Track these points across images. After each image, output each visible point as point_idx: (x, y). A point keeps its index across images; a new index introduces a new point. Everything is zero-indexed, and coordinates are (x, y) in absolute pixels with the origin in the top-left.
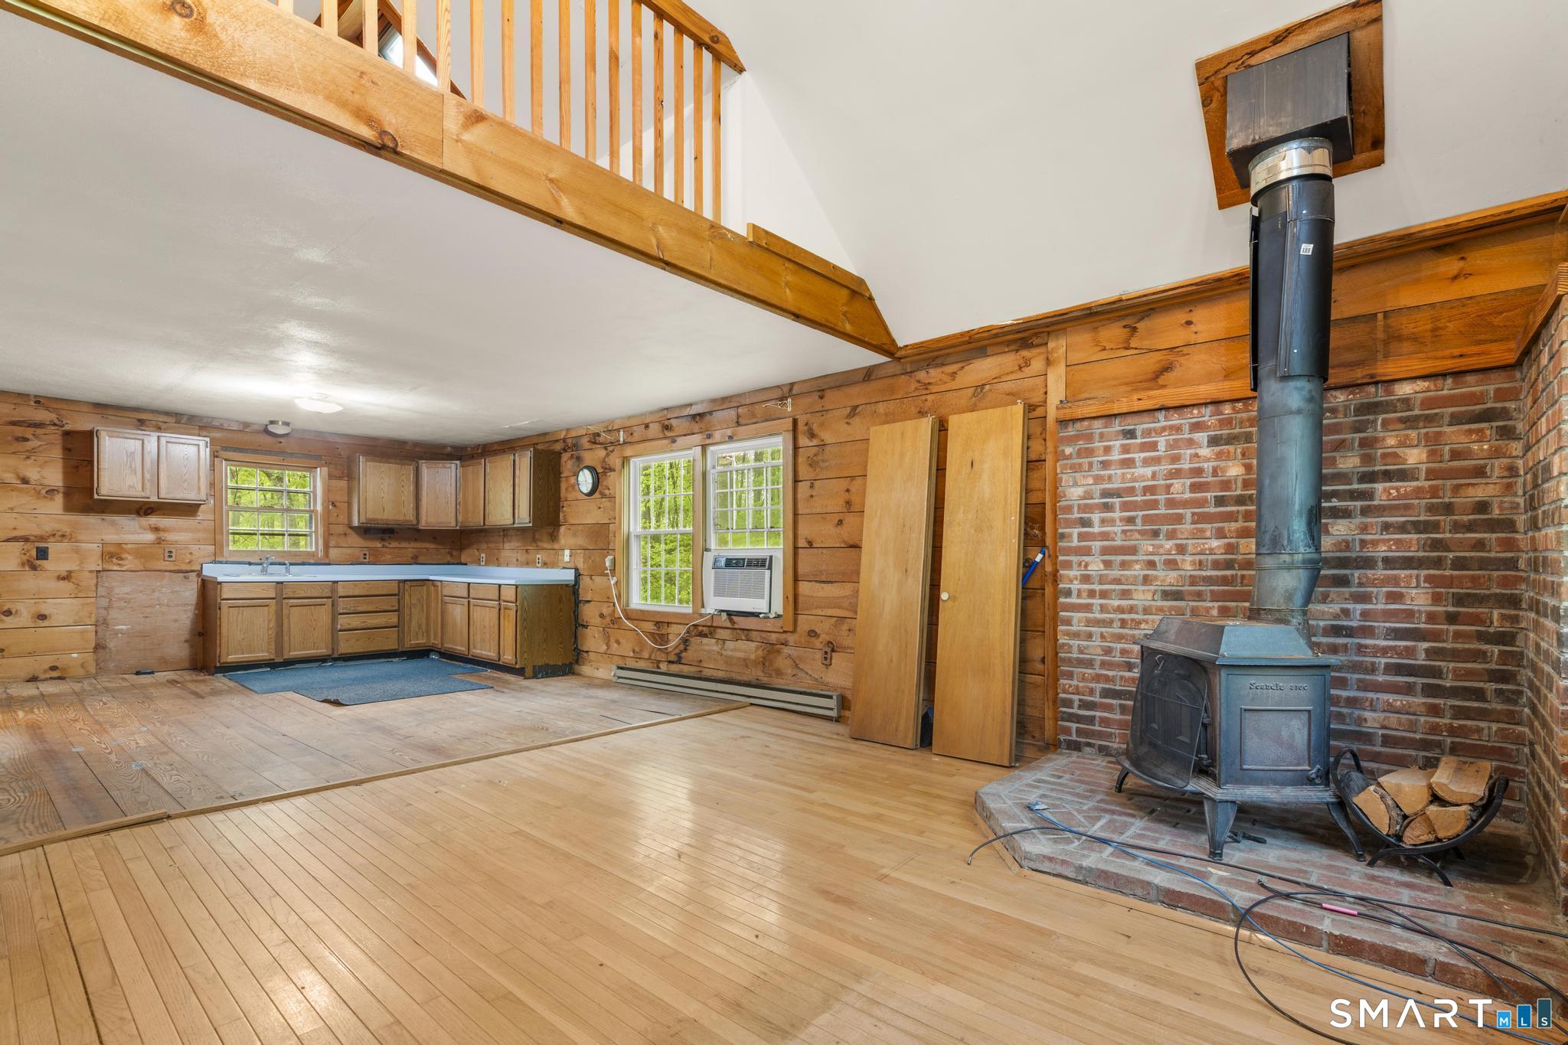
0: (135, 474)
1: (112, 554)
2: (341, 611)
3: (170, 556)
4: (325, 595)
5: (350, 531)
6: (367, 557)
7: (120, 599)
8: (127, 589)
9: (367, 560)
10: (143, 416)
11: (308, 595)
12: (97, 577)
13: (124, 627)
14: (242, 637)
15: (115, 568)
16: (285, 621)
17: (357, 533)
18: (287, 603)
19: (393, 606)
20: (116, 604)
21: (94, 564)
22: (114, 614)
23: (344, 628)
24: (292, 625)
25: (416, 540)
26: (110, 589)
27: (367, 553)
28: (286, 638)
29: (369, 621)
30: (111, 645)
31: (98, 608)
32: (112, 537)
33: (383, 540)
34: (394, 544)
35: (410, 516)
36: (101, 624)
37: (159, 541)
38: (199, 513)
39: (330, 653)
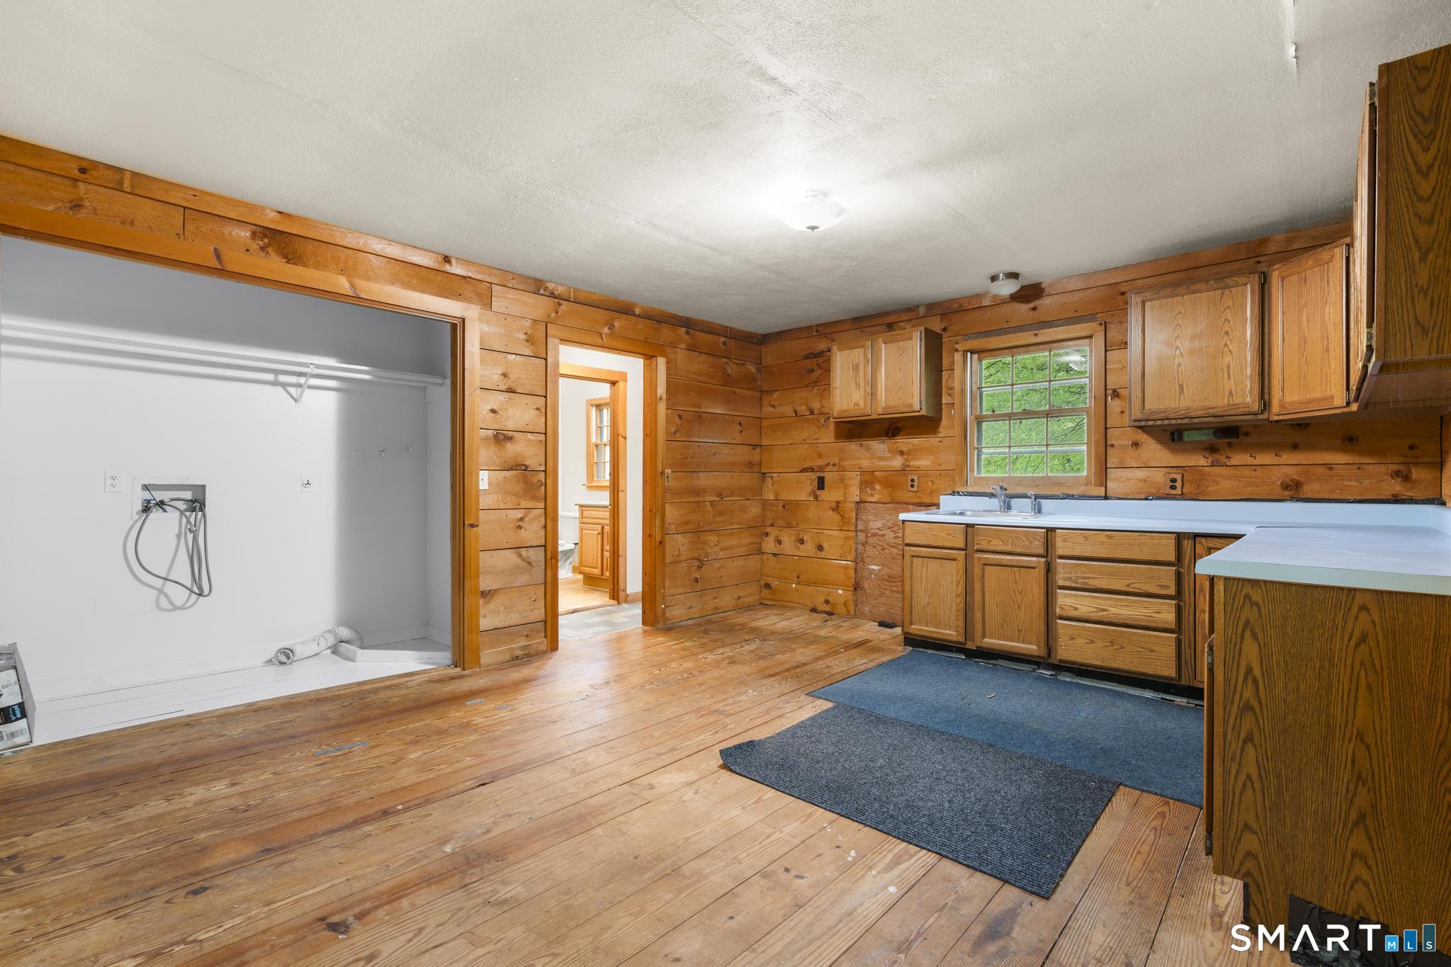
0: (859, 388)
1: (868, 481)
2: (1061, 583)
3: (912, 486)
4: (1033, 552)
5: (1142, 437)
6: (1178, 484)
7: (874, 535)
8: (878, 524)
9: (1178, 491)
10: (889, 320)
11: (1008, 548)
12: (857, 509)
13: (875, 567)
14: (927, 601)
15: (870, 499)
16: (977, 587)
17: (1160, 441)
18: (980, 559)
19: (1162, 587)
20: (871, 541)
21: (855, 494)
22: (870, 551)
23: (1064, 614)
24: (987, 598)
25: (1295, 447)
26: (866, 522)
27: (1179, 477)
28: (978, 615)
29: (1113, 610)
30: (866, 586)
31: (857, 543)
32: (866, 464)
33: (1212, 449)
34: (1239, 458)
35: (1247, 397)
36: (859, 561)
37: (904, 470)
38: (940, 429)
39: (1043, 653)
